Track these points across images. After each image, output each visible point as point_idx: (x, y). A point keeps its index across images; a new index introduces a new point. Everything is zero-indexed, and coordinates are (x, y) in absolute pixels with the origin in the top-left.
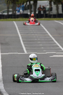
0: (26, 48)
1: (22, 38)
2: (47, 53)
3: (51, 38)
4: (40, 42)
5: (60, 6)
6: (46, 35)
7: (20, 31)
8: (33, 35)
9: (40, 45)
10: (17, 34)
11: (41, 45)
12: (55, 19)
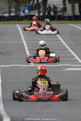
5: (77, 6)
7: (24, 38)
10: (22, 40)
12: (71, 22)
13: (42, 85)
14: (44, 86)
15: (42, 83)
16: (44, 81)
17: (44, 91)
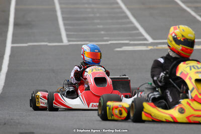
0: (68, 33)
1: (63, 13)
2: (111, 44)
3: (124, 12)
4: (98, 21)
6: (115, 6)
8: (86, 6)
9: (98, 26)
10: (53, 4)
11: (101, 26)
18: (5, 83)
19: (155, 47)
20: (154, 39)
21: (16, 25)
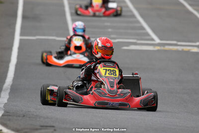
6: (122, 4)
9: (106, 24)
13: (107, 75)
14: (112, 78)
15: (108, 72)
16: (112, 69)
17: (112, 87)
18: (15, 74)
19: (162, 48)
20: (161, 40)
21: (24, 17)
